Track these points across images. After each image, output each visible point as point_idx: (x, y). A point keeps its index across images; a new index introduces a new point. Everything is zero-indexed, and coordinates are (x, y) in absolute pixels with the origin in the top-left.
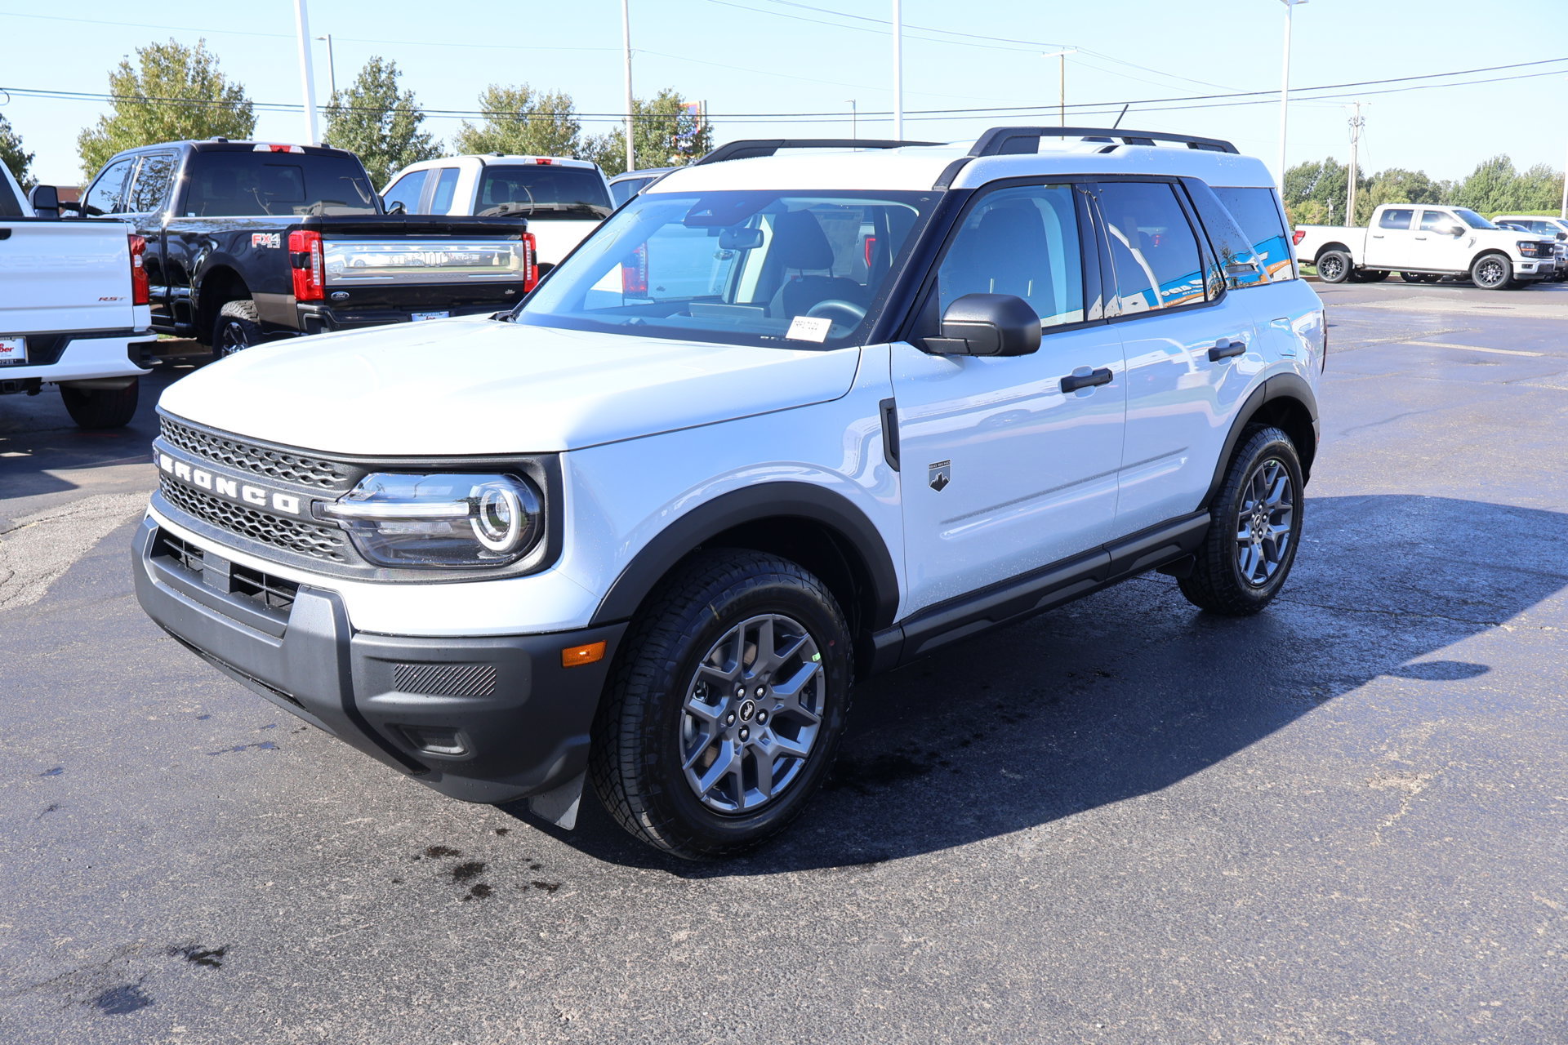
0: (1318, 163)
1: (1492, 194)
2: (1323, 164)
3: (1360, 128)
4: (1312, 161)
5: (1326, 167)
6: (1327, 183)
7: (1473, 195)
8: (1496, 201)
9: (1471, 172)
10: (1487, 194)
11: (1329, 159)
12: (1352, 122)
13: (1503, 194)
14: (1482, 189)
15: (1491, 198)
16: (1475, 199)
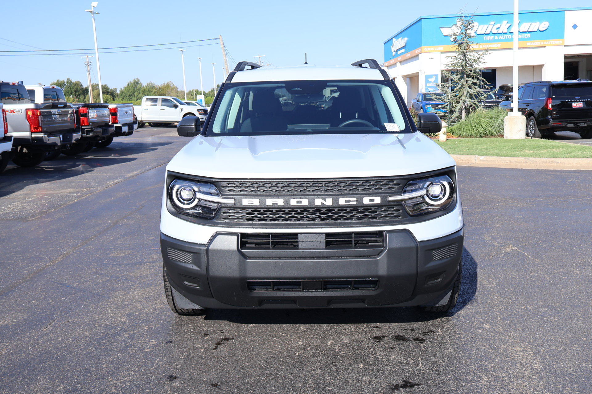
0: (63, 81)
1: (135, 93)
2: (66, 81)
3: (90, 66)
4: (61, 80)
5: (67, 82)
6: (69, 89)
7: (128, 94)
8: (137, 96)
9: (126, 85)
10: (133, 93)
11: (68, 79)
12: (86, 63)
13: (139, 93)
14: (131, 91)
15: (135, 95)
16: (130, 95)
